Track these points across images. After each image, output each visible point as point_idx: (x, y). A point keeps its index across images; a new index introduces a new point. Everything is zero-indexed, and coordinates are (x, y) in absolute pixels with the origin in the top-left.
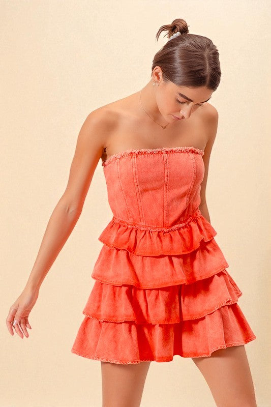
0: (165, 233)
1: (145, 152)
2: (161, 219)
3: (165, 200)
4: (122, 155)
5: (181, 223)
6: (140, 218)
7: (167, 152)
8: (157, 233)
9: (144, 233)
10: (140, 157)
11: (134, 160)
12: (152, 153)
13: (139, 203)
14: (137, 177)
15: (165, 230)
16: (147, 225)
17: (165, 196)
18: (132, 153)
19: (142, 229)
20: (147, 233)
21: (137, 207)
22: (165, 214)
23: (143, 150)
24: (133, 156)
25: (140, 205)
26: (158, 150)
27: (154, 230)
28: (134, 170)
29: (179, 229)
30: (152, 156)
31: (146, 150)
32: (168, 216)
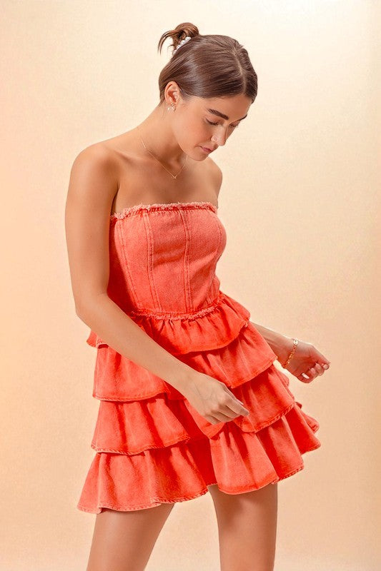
0: (190, 321)
1: (158, 208)
2: (182, 302)
3: (186, 276)
4: (128, 213)
5: (209, 306)
6: (154, 303)
7: (183, 208)
8: (180, 322)
9: (162, 323)
10: (153, 214)
11: (146, 219)
12: (167, 209)
13: (152, 282)
14: (153, 243)
15: (190, 318)
16: (164, 311)
17: (185, 270)
18: (141, 210)
19: (158, 318)
20: (166, 323)
21: (148, 287)
22: (187, 294)
23: (156, 205)
24: (144, 214)
25: (152, 285)
26: (174, 205)
27: (176, 318)
28: (148, 233)
29: (208, 315)
30: (167, 212)
31: (160, 205)
32: (192, 297)
